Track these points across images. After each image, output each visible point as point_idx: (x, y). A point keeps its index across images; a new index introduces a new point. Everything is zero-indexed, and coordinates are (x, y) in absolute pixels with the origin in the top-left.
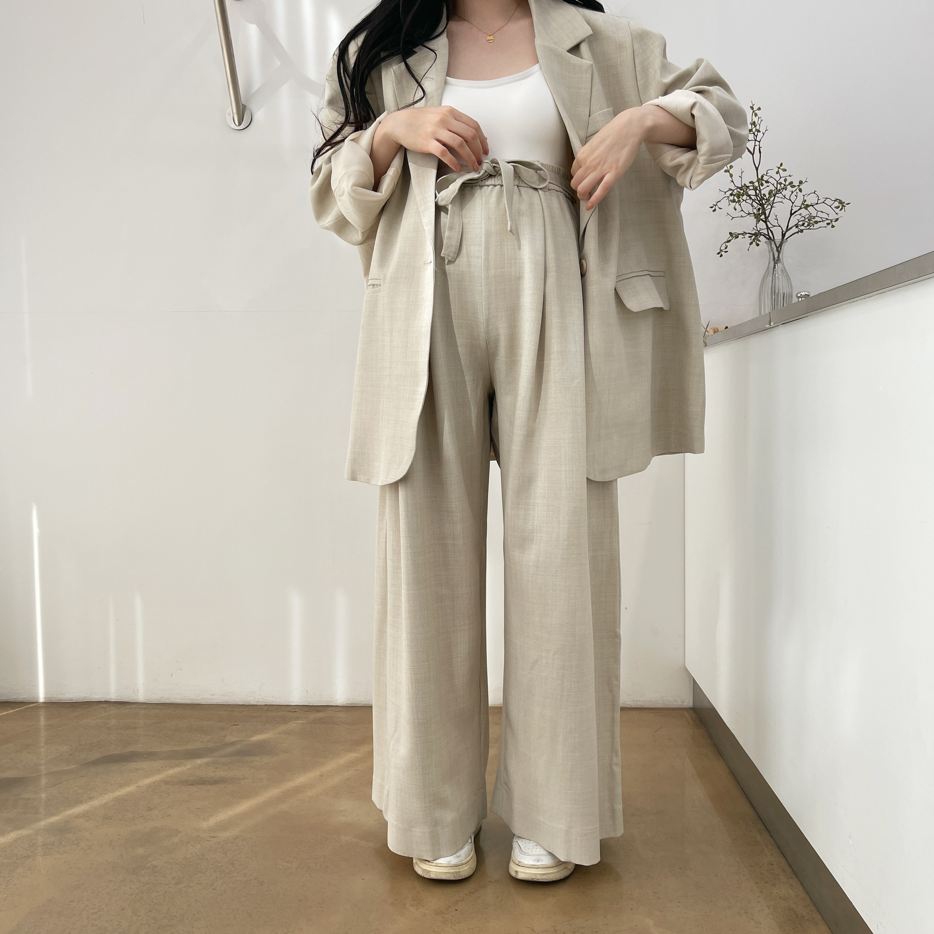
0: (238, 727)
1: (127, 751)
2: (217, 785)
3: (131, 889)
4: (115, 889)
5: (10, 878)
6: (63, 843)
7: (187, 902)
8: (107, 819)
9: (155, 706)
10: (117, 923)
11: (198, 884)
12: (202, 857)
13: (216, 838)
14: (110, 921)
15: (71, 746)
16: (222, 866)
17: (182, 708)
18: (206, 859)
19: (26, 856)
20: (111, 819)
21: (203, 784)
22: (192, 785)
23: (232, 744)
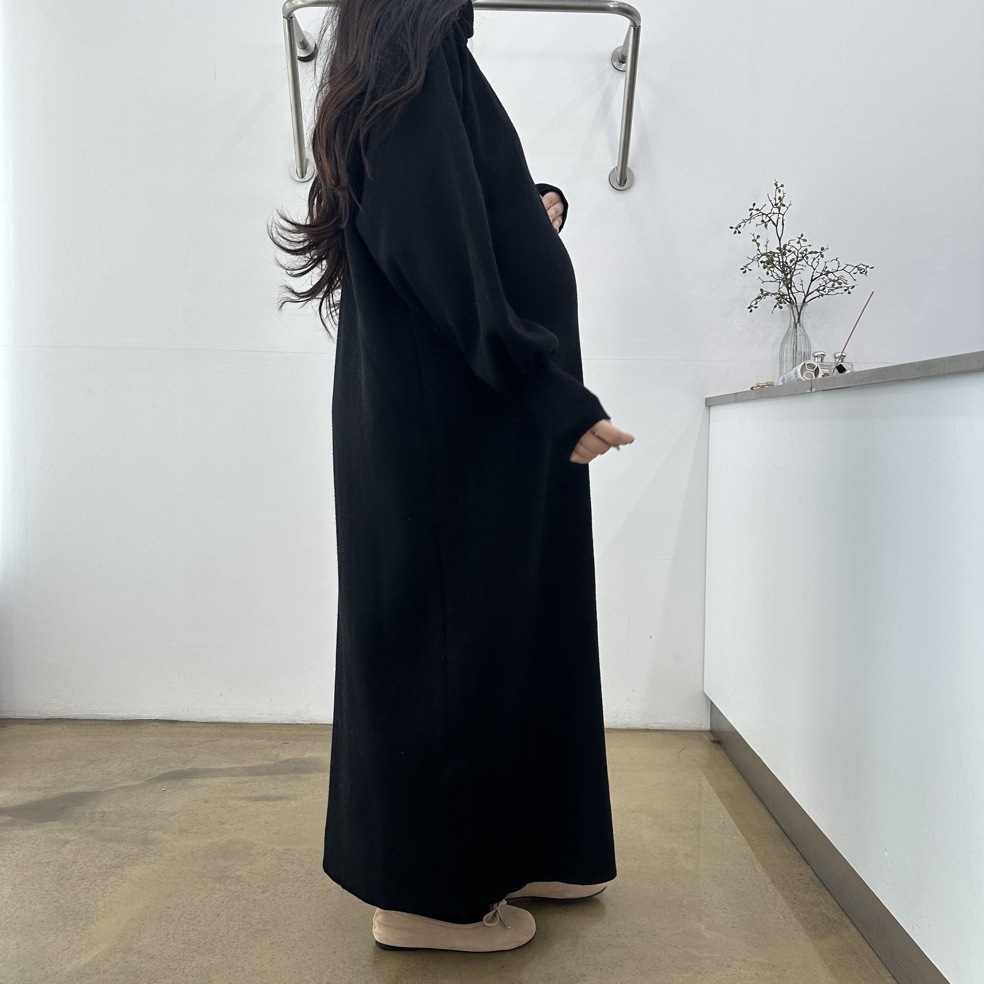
0: (289, 745)
1: (186, 768)
2: (280, 801)
3: (221, 896)
4: (206, 897)
5: (104, 886)
6: (147, 854)
7: (277, 909)
8: (184, 831)
9: (204, 725)
10: (216, 928)
11: (282, 892)
12: (281, 868)
13: (290, 852)
14: (209, 926)
15: (133, 762)
16: (301, 876)
17: (231, 727)
18: (285, 870)
19: (114, 867)
20: (187, 832)
21: (267, 800)
22: (256, 800)
23: (286, 761)
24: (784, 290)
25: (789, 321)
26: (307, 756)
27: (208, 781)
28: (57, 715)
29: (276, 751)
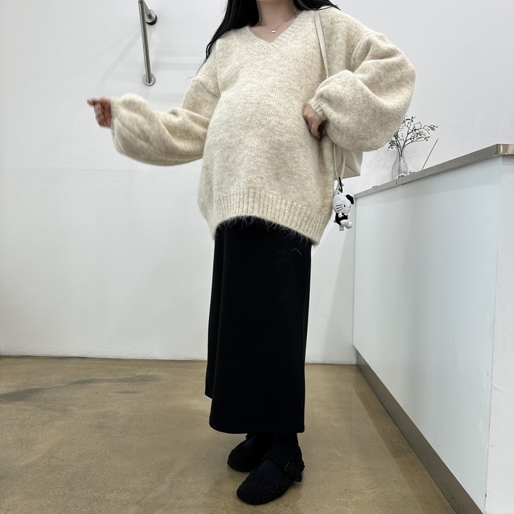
0: (141, 369)
1: (88, 379)
2: (134, 394)
3: (100, 435)
12: (131, 423)
13: (136, 416)
15: (62, 376)
16: (140, 427)
17: (114, 361)
18: (133, 424)
20: (86, 407)
21: (127, 393)
22: (122, 393)
23: (139, 376)
24: (394, 139)
25: (396, 155)
26: (150, 374)
27: (99, 384)
28: (27, 354)
29: (134, 372)
